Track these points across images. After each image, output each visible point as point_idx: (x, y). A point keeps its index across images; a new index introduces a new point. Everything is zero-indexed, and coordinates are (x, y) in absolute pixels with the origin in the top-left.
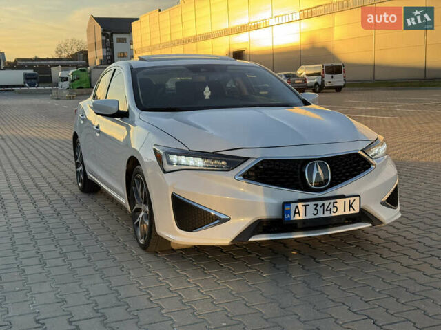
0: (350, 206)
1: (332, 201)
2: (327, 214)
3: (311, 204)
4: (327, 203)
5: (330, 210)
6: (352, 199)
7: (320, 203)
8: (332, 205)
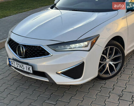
0: (29, 69)
1: (22, 64)
2: (21, 68)
3: (16, 62)
4: (20, 64)
5: (22, 67)
6: (29, 66)
7: (18, 63)
8: (22, 65)
